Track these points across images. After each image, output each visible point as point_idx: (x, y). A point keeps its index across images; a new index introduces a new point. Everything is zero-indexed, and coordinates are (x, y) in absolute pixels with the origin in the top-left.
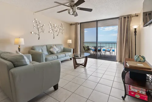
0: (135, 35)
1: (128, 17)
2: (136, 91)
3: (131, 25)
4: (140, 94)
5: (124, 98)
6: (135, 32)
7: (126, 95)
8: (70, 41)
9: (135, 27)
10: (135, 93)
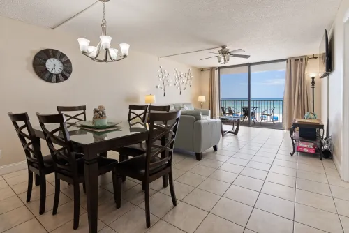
0: (313, 87)
1: (301, 60)
2: (305, 146)
3: (306, 72)
4: (308, 148)
5: (292, 155)
6: (313, 82)
7: (294, 151)
8: (203, 99)
9: (313, 75)
10: (303, 148)
